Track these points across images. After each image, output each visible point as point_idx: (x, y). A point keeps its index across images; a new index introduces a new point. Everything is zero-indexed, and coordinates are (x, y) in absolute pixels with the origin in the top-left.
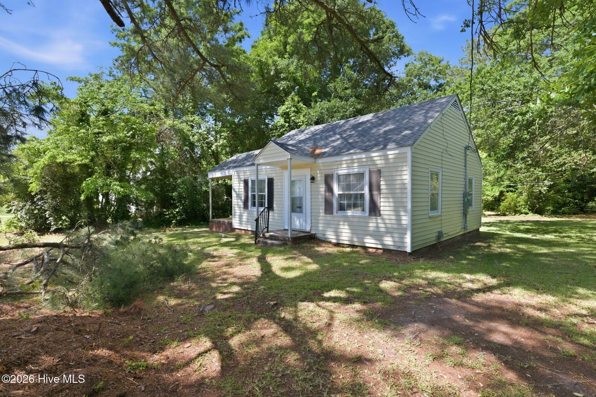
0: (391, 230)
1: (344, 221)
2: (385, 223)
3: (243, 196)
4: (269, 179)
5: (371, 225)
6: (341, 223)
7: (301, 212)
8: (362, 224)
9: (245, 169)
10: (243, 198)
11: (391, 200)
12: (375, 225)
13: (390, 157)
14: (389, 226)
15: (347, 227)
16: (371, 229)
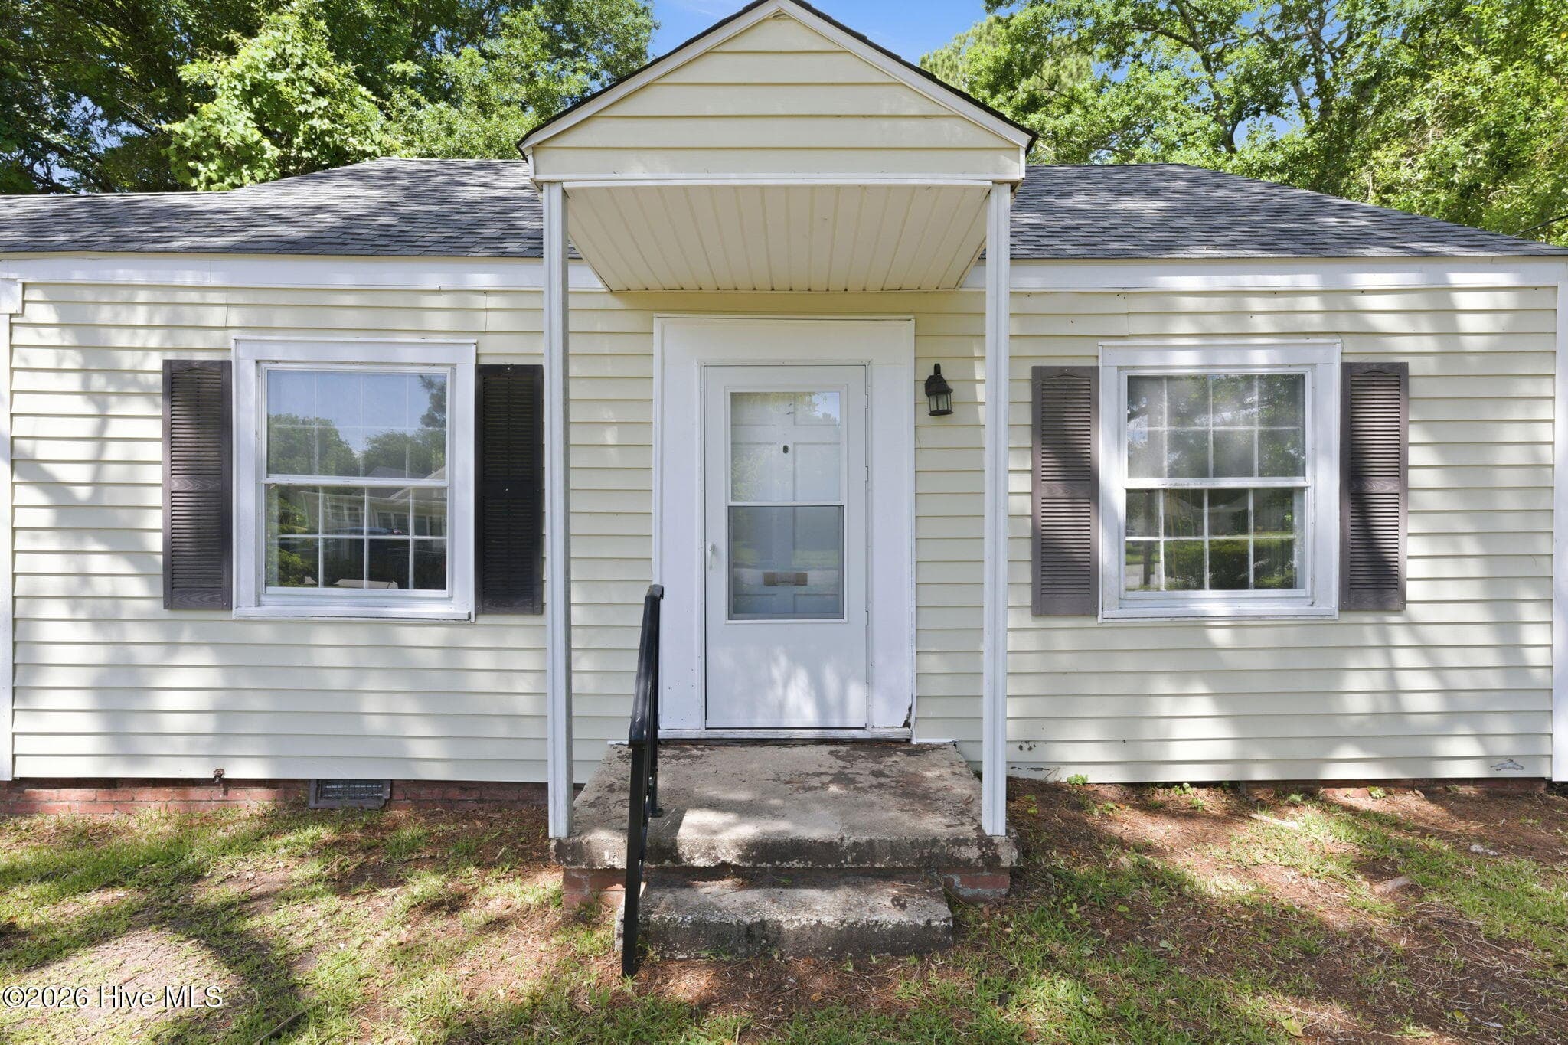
0: (1470, 702)
1: (1184, 675)
2: (1437, 670)
3: (156, 520)
4: (489, 378)
5: (1356, 682)
6: (1163, 686)
7: (831, 607)
8: (1305, 684)
9: (189, 277)
10: (156, 543)
11: (1470, 547)
12: (1377, 681)
13: (1468, 323)
14: (1461, 680)
15: (1203, 706)
16: (1358, 704)
